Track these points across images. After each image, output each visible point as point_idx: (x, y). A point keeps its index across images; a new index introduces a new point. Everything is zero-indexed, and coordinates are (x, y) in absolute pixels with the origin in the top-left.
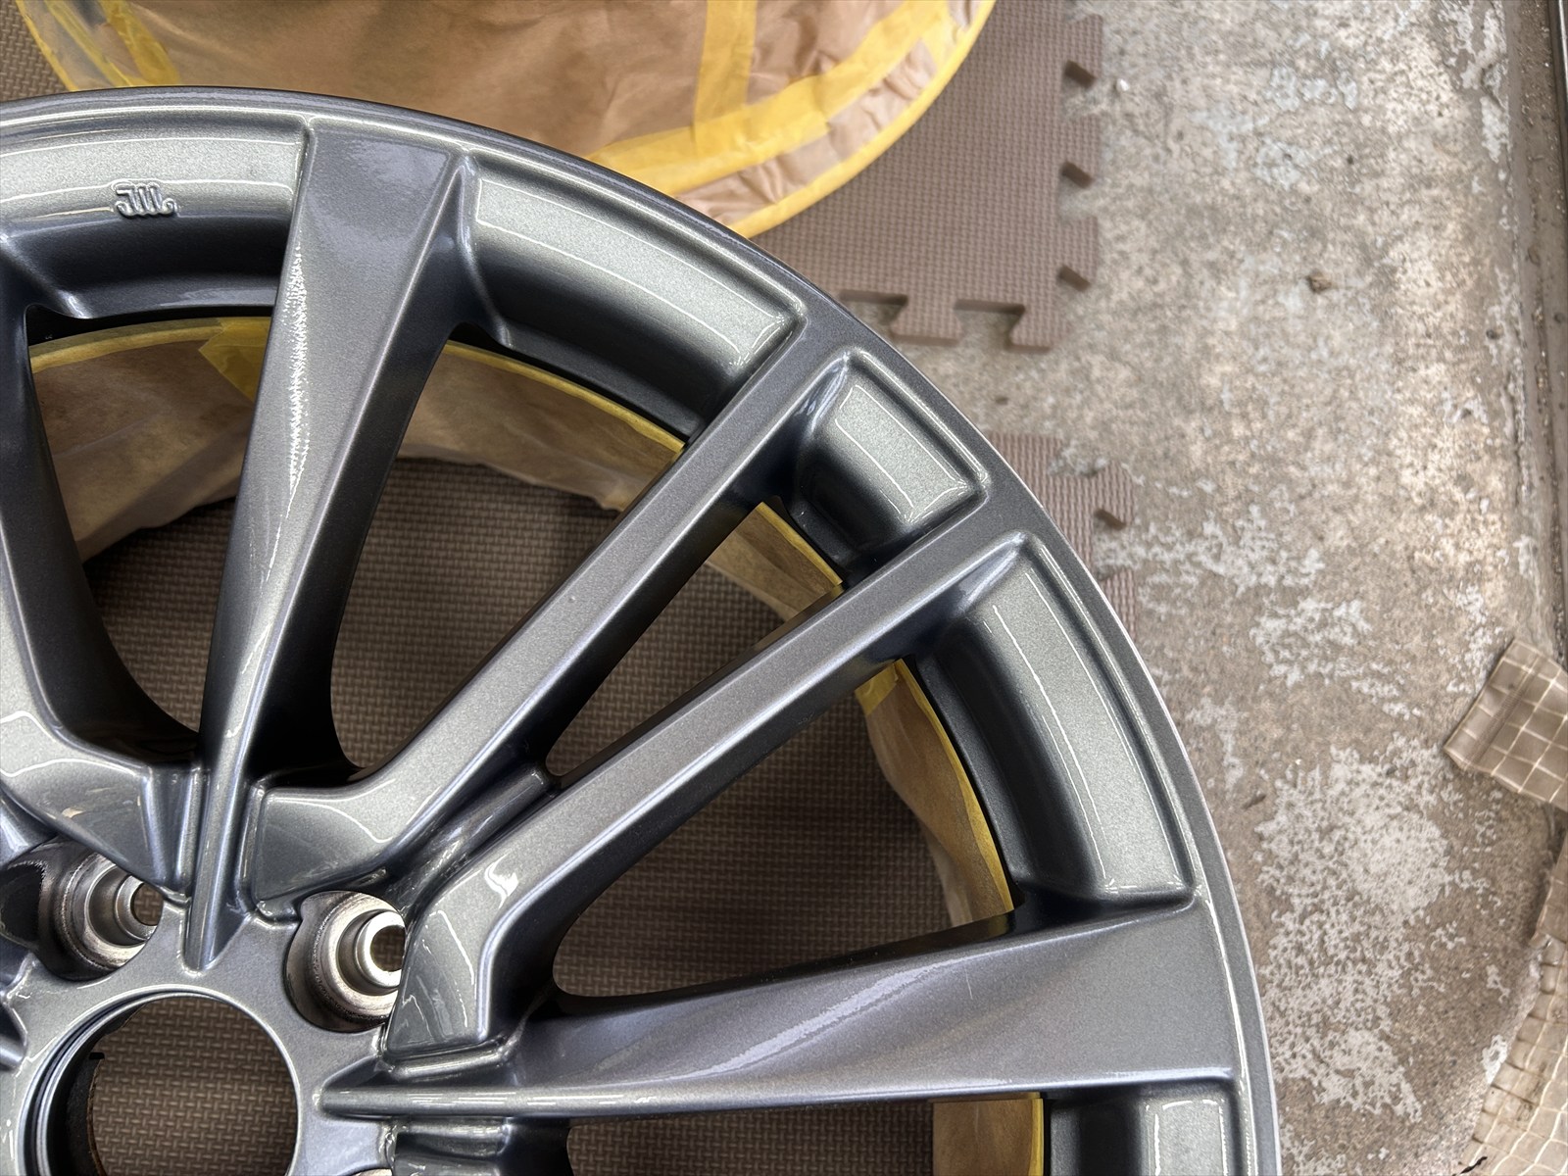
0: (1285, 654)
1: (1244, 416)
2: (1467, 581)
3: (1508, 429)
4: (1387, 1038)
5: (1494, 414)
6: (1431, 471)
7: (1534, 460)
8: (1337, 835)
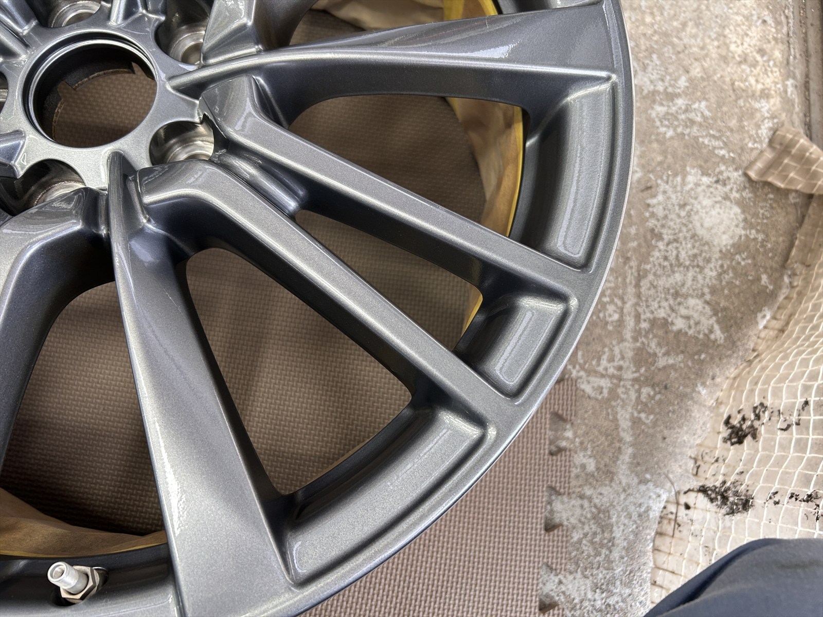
0: (666, 123)
1: (652, 14)
2: (761, 97)
3: (785, 30)
4: (707, 303)
5: (778, 23)
6: (746, 45)
7: (797, 46)
8: (688, 208)
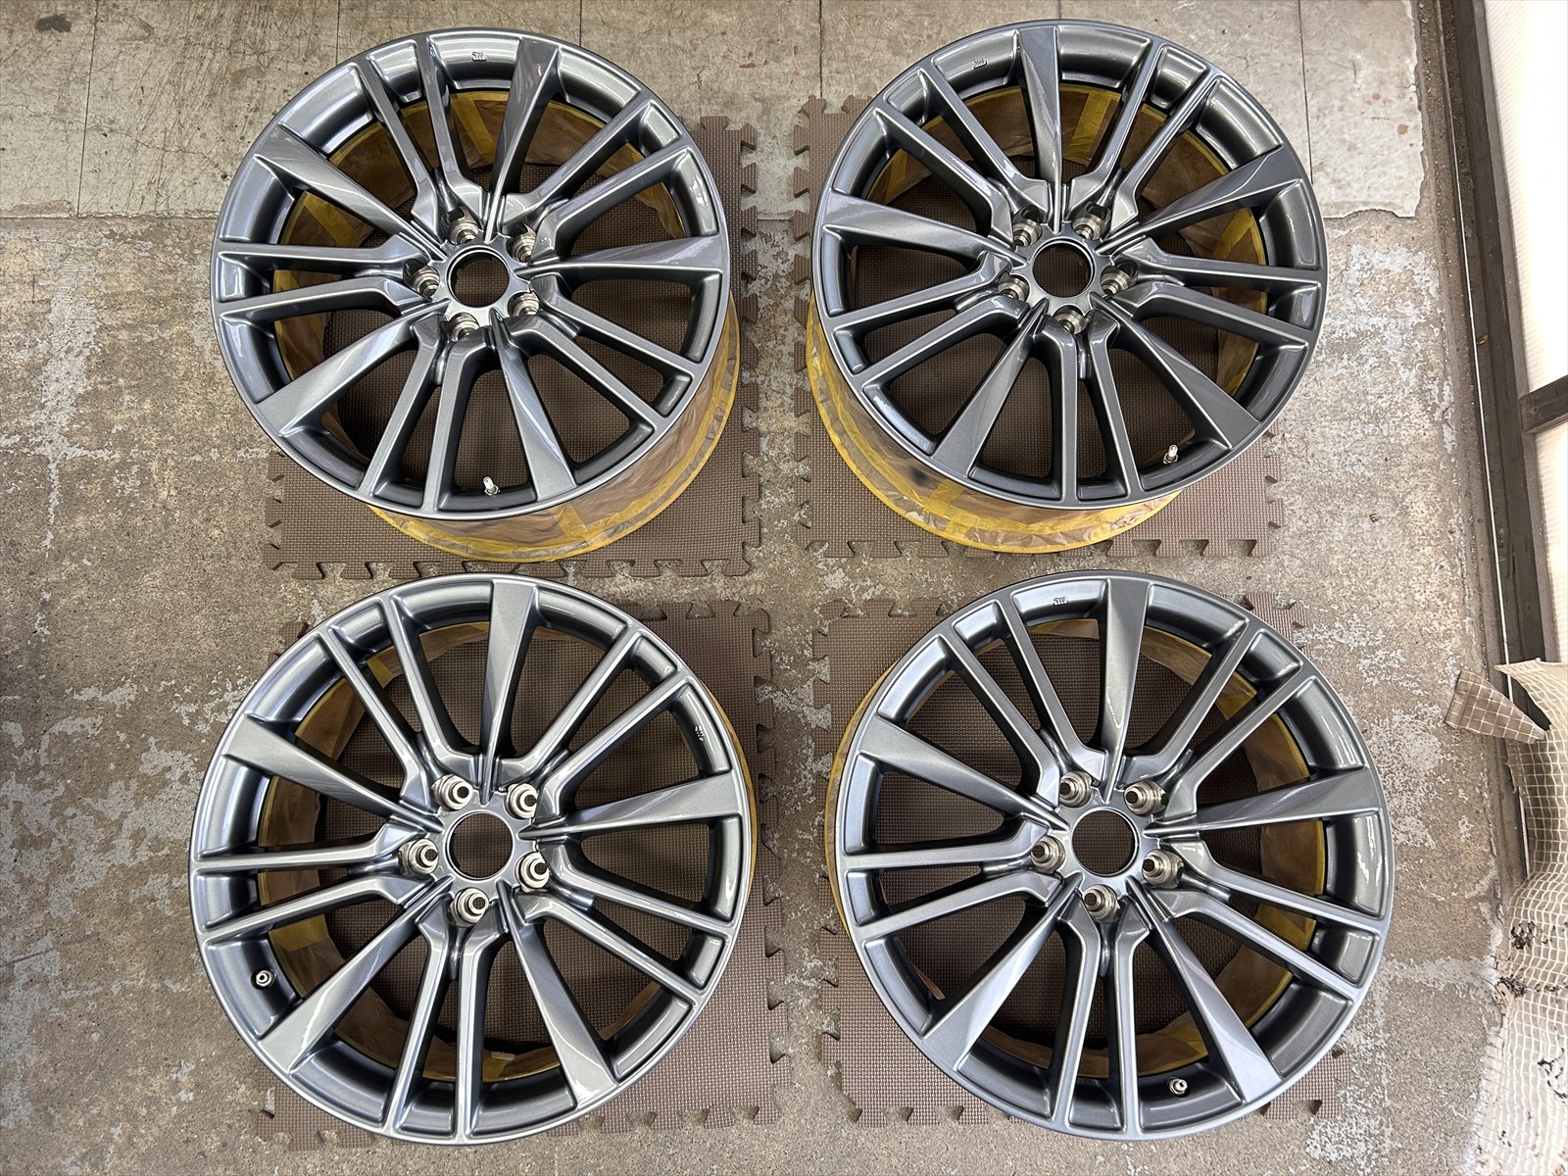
0: (1371, 673)
1: (1348, 576)
2: (1444, 638)
3: (1459, 573)
4: (1420, 819)
5: (1453, 566)
6: (1428, 593)
7: (1471, 585)
8: (1397, 743)
